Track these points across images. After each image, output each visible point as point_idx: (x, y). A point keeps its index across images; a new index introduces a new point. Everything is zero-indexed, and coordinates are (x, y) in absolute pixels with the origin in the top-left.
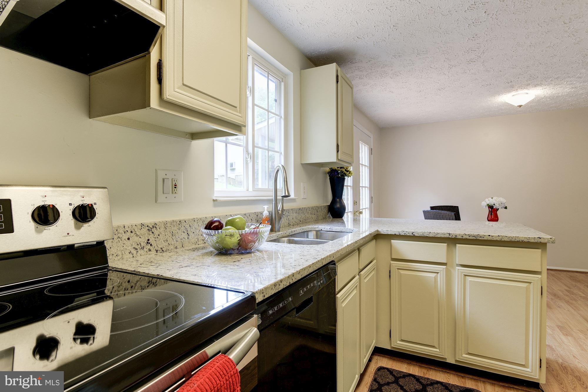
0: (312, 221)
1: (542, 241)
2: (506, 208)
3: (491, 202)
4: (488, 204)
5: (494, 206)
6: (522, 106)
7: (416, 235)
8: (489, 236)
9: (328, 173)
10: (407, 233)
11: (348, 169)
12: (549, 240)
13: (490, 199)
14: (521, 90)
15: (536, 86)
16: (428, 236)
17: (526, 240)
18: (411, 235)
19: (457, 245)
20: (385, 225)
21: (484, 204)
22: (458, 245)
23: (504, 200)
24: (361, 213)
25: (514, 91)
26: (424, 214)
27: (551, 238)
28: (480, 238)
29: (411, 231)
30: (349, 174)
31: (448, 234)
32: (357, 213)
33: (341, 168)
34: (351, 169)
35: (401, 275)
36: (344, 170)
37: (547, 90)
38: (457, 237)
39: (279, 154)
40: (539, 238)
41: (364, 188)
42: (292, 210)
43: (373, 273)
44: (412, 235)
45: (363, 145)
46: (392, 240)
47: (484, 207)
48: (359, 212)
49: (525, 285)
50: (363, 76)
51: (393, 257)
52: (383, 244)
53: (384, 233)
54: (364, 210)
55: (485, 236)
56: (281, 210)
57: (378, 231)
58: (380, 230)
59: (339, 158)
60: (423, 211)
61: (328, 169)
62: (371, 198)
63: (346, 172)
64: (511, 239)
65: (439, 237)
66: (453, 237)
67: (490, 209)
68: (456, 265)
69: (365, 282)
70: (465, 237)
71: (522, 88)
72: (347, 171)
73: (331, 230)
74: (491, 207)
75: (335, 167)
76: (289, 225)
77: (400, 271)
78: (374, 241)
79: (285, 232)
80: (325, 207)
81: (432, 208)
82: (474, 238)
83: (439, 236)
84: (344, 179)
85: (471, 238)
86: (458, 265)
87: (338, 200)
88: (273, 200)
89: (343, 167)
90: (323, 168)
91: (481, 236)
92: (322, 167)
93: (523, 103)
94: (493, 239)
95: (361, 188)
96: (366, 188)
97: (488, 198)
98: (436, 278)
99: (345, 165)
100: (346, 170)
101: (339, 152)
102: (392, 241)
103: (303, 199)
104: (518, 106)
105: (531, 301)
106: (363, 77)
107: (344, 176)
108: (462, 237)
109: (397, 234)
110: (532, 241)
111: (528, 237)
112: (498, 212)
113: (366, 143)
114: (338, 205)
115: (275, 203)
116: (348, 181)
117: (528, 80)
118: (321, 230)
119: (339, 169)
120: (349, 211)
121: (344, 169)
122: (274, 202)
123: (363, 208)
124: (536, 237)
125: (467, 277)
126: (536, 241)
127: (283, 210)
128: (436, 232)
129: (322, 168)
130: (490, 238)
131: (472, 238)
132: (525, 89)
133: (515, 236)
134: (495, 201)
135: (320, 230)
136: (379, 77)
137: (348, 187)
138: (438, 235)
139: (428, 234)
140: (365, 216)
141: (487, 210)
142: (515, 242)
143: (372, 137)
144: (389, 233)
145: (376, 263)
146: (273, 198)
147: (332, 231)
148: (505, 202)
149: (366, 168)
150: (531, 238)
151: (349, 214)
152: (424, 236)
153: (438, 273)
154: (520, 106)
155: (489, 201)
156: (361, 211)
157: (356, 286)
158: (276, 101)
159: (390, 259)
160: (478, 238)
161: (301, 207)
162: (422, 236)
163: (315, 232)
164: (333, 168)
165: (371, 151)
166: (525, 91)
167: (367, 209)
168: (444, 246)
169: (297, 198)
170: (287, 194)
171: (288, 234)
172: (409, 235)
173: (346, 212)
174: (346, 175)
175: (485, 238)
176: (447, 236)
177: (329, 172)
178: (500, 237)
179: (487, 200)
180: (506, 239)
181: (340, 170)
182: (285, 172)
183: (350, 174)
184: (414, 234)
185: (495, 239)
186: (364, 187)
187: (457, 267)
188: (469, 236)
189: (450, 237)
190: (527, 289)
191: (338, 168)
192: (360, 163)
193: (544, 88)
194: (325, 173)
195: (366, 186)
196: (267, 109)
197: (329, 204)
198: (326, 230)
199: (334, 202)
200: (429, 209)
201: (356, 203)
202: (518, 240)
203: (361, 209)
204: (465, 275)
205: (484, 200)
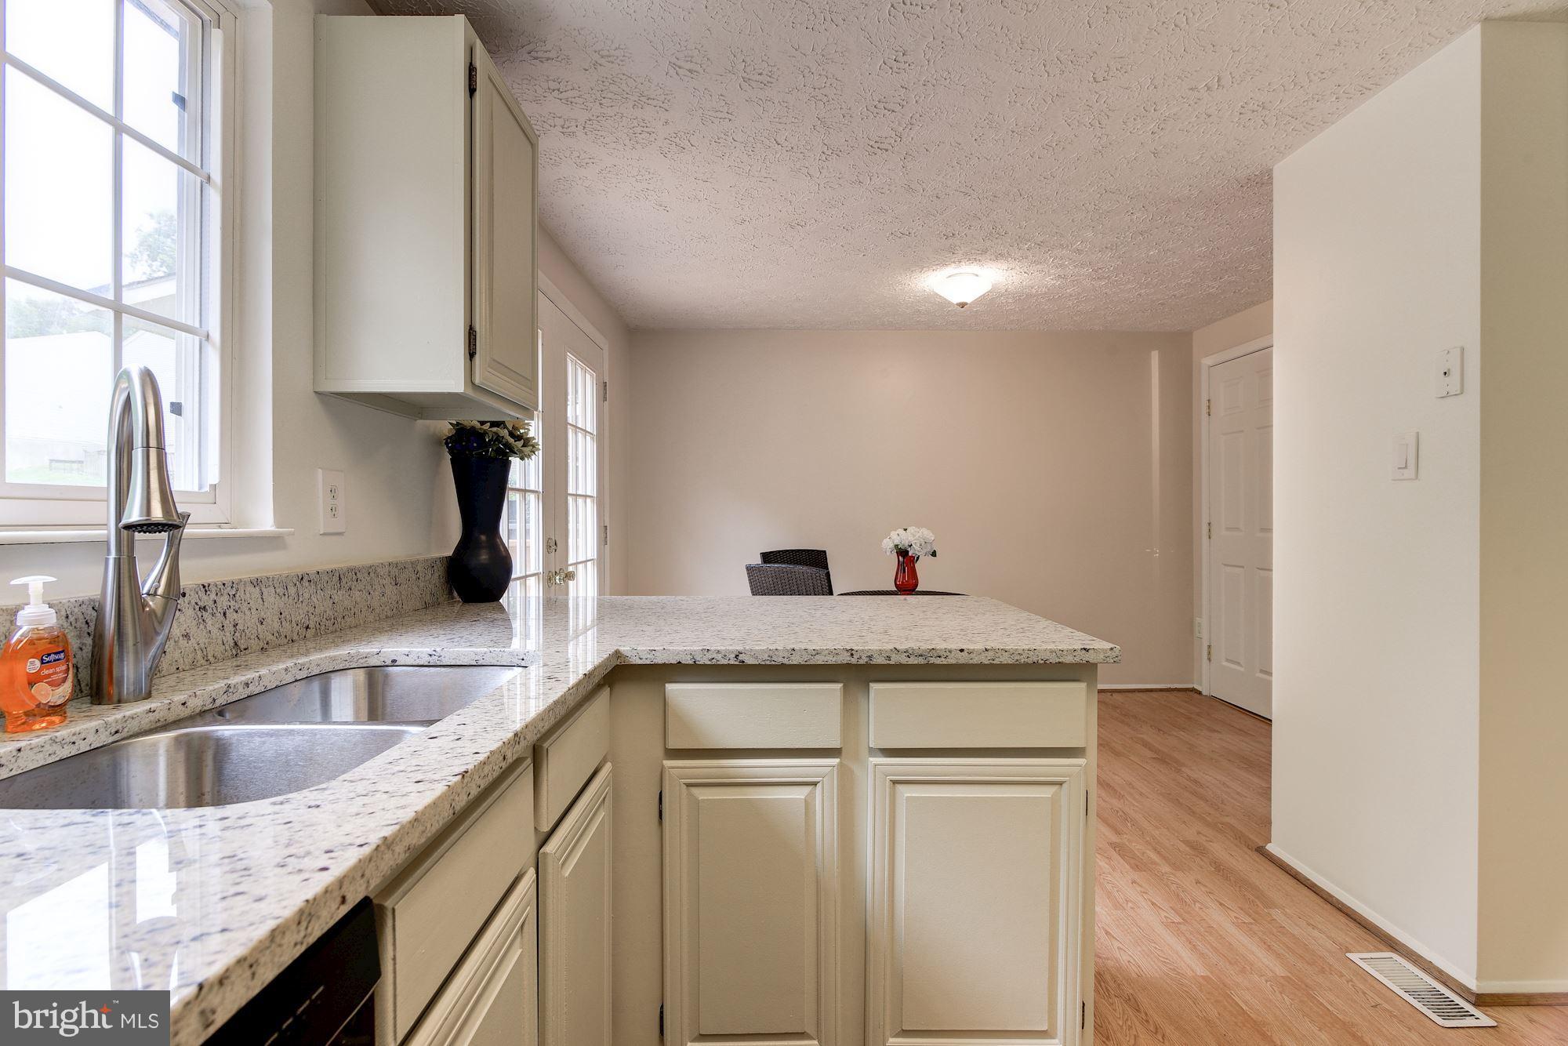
0: (371, 618)
1: (1091, 657)
2: (934, 554)
3: (900, 537)
4: (897, 545)
5: (909, 549)
6: (966, 304)
7: (749, 661)
8: (962, 650)
9: (447, 444)
10: (719, 657)
11: (522, 431)
12: (1106, 655)
13: (901, 531)
14: (967, 263)
15: (999, 256)
16: (787, 663)
17: (1054, 659)
18: (732, 662)
19: (871, 685)
20: (645, 628)
21: (888, 544)
22: (874, 686)
23: (931, 534)
24: (570, 576)
25: (953, 265)
26: (749, 577)
27: (1112, 649)
28: (938, 661)
29: (730, 648)
30: (524, 449)
31: (847, 651)
32: (558, 578)
33: (494, 424)
34: (534, 430)
35: (696, 804)
36: (504, 433)
37: (1014, 275)
38: (875, 661)
39: (197, 339)
40: (1085, 649)
41: (580, 501)
42: (256, 583)
43: (601, 815)
44: (736, 663)
45: (579, 369)
46: (667, 685)
47: (888, 553)
48: (563, 575)
49: (1047, 792)
50: (573, 124)
51: (672, 745)
52: (635, 700)
53: (640, 662)
54: (580, 567)
55: (950, 652)
56: (160, 591)
57: (617, 654)
58: (625, 649)
59: (477, 381)
60: (747, 568)
61: (445, 427)
62: (603, 531)
63: (511, 440)
64: (1018, 657)
65: (819, 663)
66: (862, 662)
67: (901, 559)
68: (867, 751)
69: (567, 875)
70: (896, 659)
71: (969, 260)
72: (519, 438)
73: (434, 660)
74: (902, 553)
75: (472, 419)
76: (238, 650)
77: (695, 791)
78: (606, 692)
79: (179, 698)
80: (432, 564)
81: (767, 557)
82: (921, 661)
83: (820, 660)
84: (505, 466)
85: (913, 661)
86: (873, 752)
87: (483, 538)
88: (108, 543)
89: (503, 422)
90: (427, 422)
91: (941, 654)
92: (421, 418)
93: (969, 300)
94: (971, 662)
95: (570, 499)
96: (588, 500)
97: (895, 531)
98: (808, 804)
99: (509, 414)
100: (511, 434)
101: (477, 357)
102: (670, 687)
103: (324, 534)
104: (957, 304)
105: (1063, 838)
106: (573, 129)
107: (507, 455)
108: (889, 658)
109: (687, 660)
110: (1069, 659)
111: (1060, 648)
112: (917, 566)
113: (590, 362)
114: (484, 557)
115: (118, 561)
116: (523, 473)
117: (986, 237)
118: (394, 661)
119: (486, 427)
120: (532, 570)
121: (506, 431)
122: (113, 555)
123: (579, 561)
124: (1078, 646)
125: (899, 787)
126: (1077, 659)
127: (174, 591)
128: (811, 647)
129: (420, 422)
130: (963, 659)
131: (916, 662)
132: (975, 263)
133: (1027, 647)
134: (913, 537)
135: (389, 662)
136: (627, 142)
137: (527, 494)
138: (817, 657)
139: (786, 654)
140: (585, 588)
141: (893, 561)
142: (1026, 665)
143: (606, 348)
144: (659, 660)
145: (611, 774)
146: (108, 536)
147: (438, 663)
148: (933, 539)
149: (588, 438)
150: (1065, 653)
151: (532, 581)
152: (773, 663)
153: (815, 784)
154: (963, 305)
155: (898, 538)
156: (571, 569)
157: (522, 926)
158: (180, 100)
159: (660, 752)
160: (932, 660)
161: (312, 570)
162: (768, 663)
163: (361, 675)
164: (465, 423)
165: (603, 391)
166: (974, 268)
167: (589, 564)
168: (834, 689)
169: (293, 534)
170: (157, 514)
171: (196, 704)
172: (725, 662)
173: (513, 576)
174: (513, 452)
175: (951, 661)
176: (844, 658)
177: (448, 438)
178: (990, 654)
179: (893, 534)
180: (1005, 659)
181: (490, 434)
182: (151, 401)
183: (527, 450)
184: (741, 657)
185: (976, 660)
186: (583, 496)
187: (871, 759)
188: (908, 653)
189: (854, 661)
190: (1054, 801)
191: (482, 423)
192: (570, 422)
193: (1011, 266)
194: (437, 441)
195: (589, 493)
196: (110, 110)
197: (450, 553)
198: (414, 663)
199: (467, 542)
200: (758, 560)
201: (554, 544)
202: (1035, 660)
203: (571, 565)
204: (895, 782)
205: (887, 535)
